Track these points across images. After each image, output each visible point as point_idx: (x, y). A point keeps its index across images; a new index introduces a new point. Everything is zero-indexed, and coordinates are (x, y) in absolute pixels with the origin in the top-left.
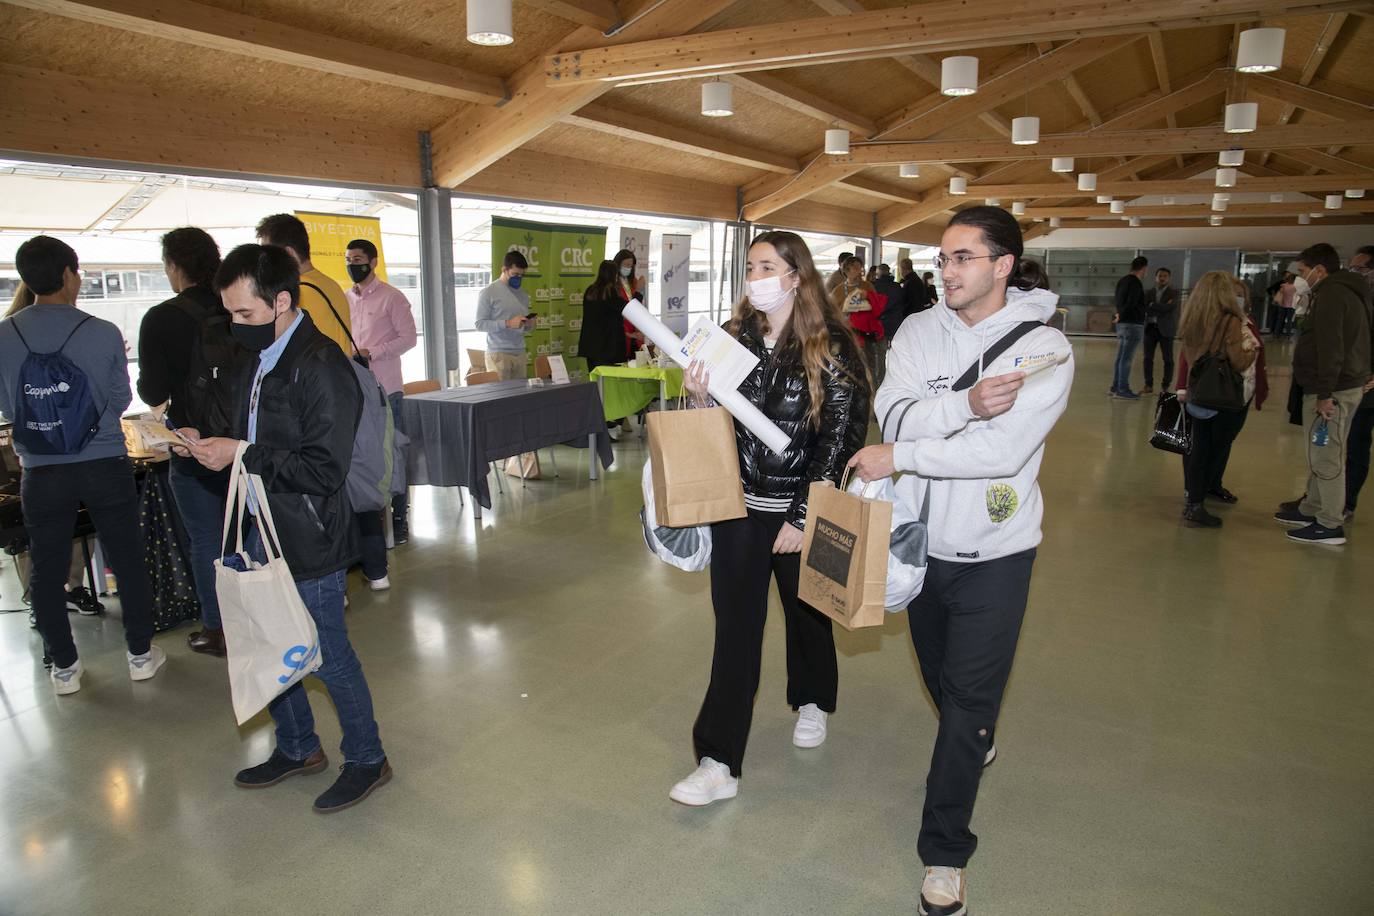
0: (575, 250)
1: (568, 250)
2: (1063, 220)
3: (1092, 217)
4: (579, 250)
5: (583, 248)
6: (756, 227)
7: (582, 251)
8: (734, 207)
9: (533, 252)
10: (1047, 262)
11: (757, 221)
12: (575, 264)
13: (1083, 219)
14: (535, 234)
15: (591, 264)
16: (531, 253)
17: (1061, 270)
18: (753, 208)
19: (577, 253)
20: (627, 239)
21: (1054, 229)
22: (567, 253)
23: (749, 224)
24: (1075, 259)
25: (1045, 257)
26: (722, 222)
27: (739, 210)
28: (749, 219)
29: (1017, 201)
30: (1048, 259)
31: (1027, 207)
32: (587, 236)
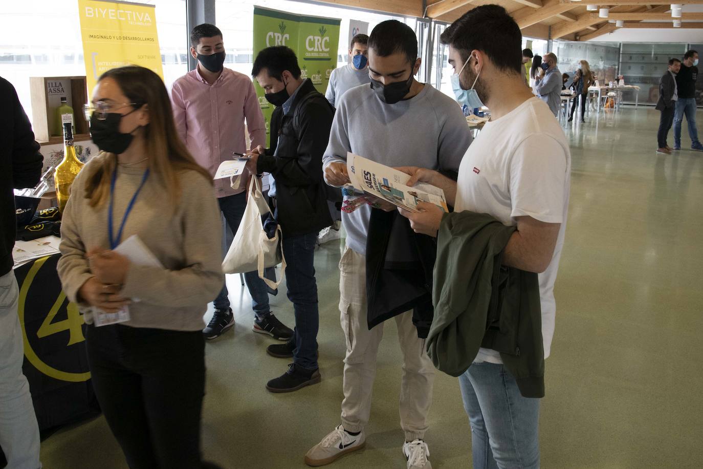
0: (316, 38)
1: (311, 37)
2: (625, 22)
3: (645, 21)
4: (319, 38)
5: (322, 36)
6: (436, 22)
7: (322, 39)
8: (421, 6)
9: (286, 38)
10: (621, 52)
11: (437, 18)
12: (316, 50)
13: (638, 22)
14: (287, 23)
15: (328, 49)
16: (284, 38)
17: (631, 58)
18: (435, 8)
19: (318, 40)
20: (354, 29)
21: (619, 28)
22: (310, 39)
23: (431, 19)
24: (641, 50)
25: (619, 49)
26: (414, 18)
27: (424, 9)
28: (431, 16)
29: (602, 7)
30: (621, 49)
31: (610, 12)
32: (326, 26)
